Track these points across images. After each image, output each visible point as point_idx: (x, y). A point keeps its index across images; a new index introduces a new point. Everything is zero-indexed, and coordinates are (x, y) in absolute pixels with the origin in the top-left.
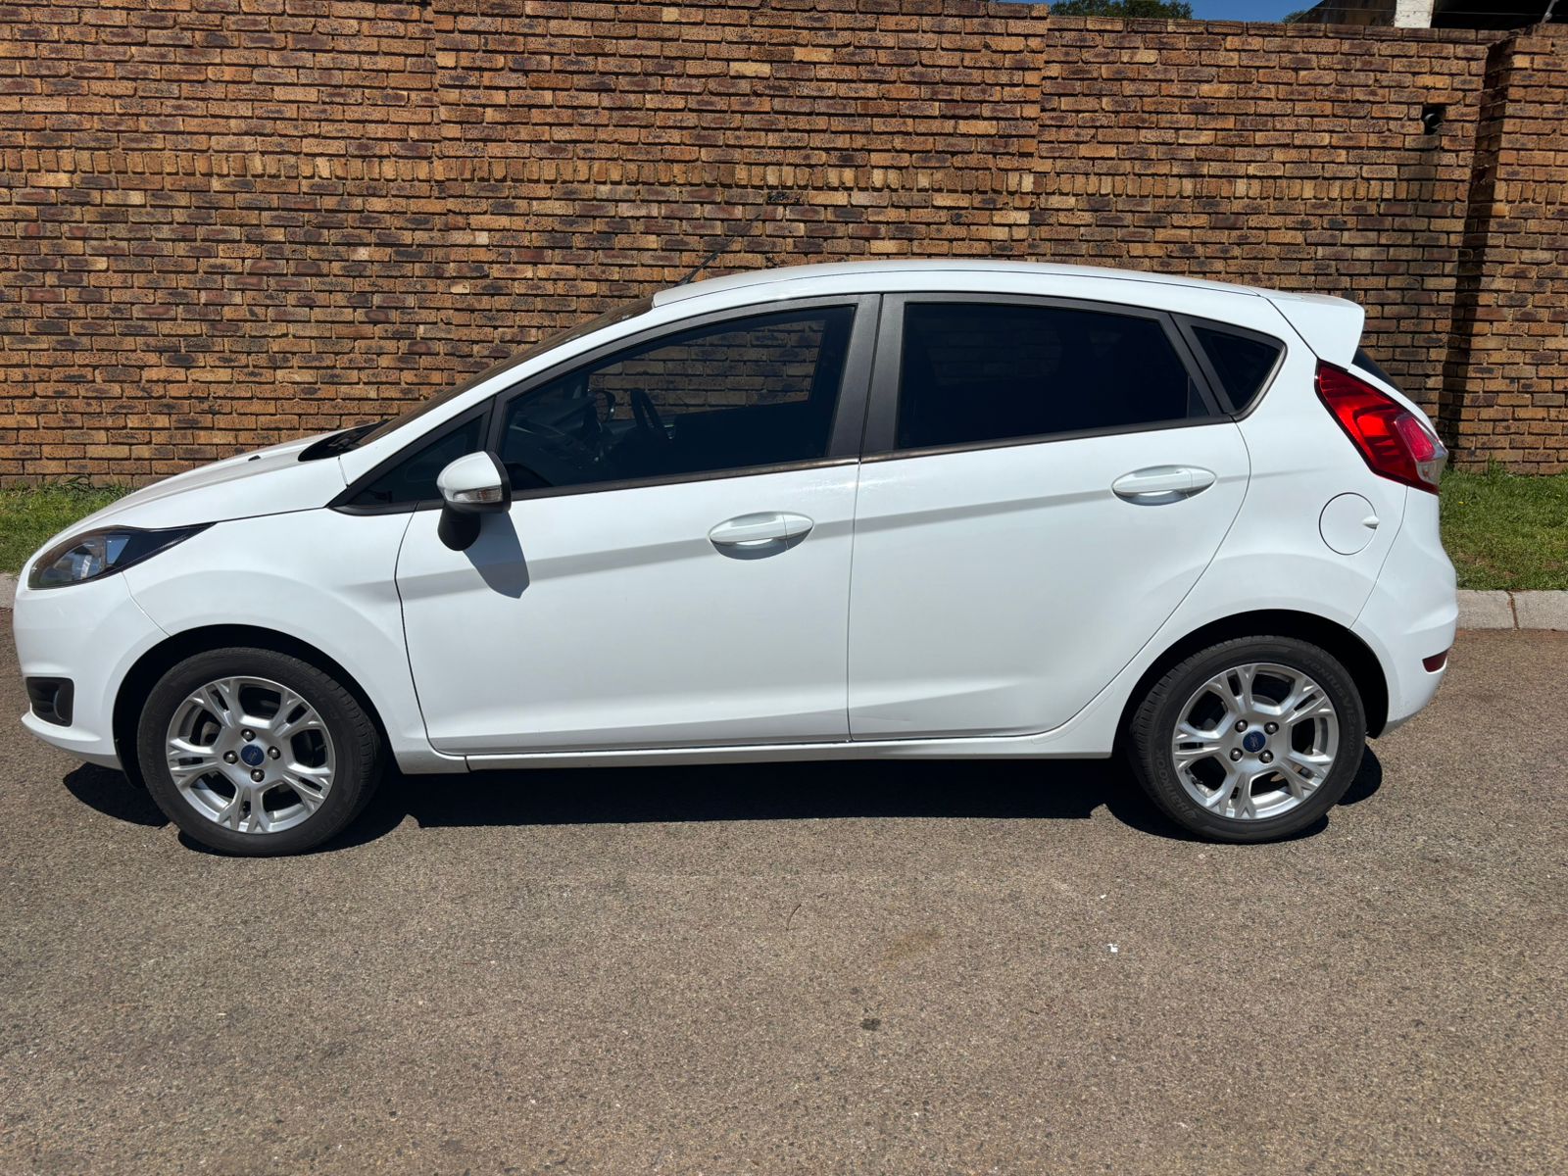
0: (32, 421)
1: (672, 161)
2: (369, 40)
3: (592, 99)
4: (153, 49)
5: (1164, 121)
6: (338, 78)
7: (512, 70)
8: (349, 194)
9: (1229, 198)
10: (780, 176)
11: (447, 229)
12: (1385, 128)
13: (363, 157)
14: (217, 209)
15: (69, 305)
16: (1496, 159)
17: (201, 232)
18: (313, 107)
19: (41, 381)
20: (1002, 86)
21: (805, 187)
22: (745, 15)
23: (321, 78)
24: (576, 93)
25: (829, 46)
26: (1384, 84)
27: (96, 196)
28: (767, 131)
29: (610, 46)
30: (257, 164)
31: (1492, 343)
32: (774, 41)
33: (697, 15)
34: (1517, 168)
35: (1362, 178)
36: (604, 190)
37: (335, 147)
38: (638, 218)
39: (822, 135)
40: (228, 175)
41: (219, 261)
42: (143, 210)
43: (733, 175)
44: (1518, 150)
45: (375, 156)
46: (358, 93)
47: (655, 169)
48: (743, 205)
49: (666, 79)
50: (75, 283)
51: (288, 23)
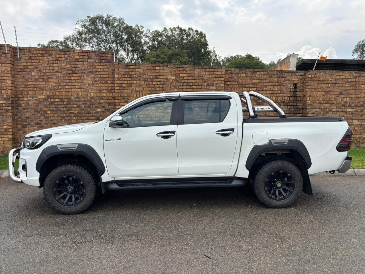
2: (102, 72)
3: (143, 82)
4: (62, 74)
5: (247, 86)
6: (96, 79)
7: (128, 78)
8: (97, 99)
11: (115, 105)
12: (287, 88)
13: (100, 92)
14: (72, 102)
15: (42, 120)
16: (307, 93)
17: (69, 106)
18: (91, 84)
20: (217, 80)
22: (171, 68)
23: (93, 79)
24: (140, 82)
25: (186, 74)
26: (286, 80)
27: (49, 100)
28: (175, 88)
29: (146, 74)
30: (80, 94)
32: (176, 73)
33: (162, 68)
34: (311, 95)
35: (284, 96)
37: (95, 91)
39: (185, 89)
40: (75, 96)
41: (71, 111)
42: (58, 102)
44: (311, 91)
45: (102, 92)
46: (100, 82)
49: (157, 79)
50: (44, 116)
51: (88, 70)
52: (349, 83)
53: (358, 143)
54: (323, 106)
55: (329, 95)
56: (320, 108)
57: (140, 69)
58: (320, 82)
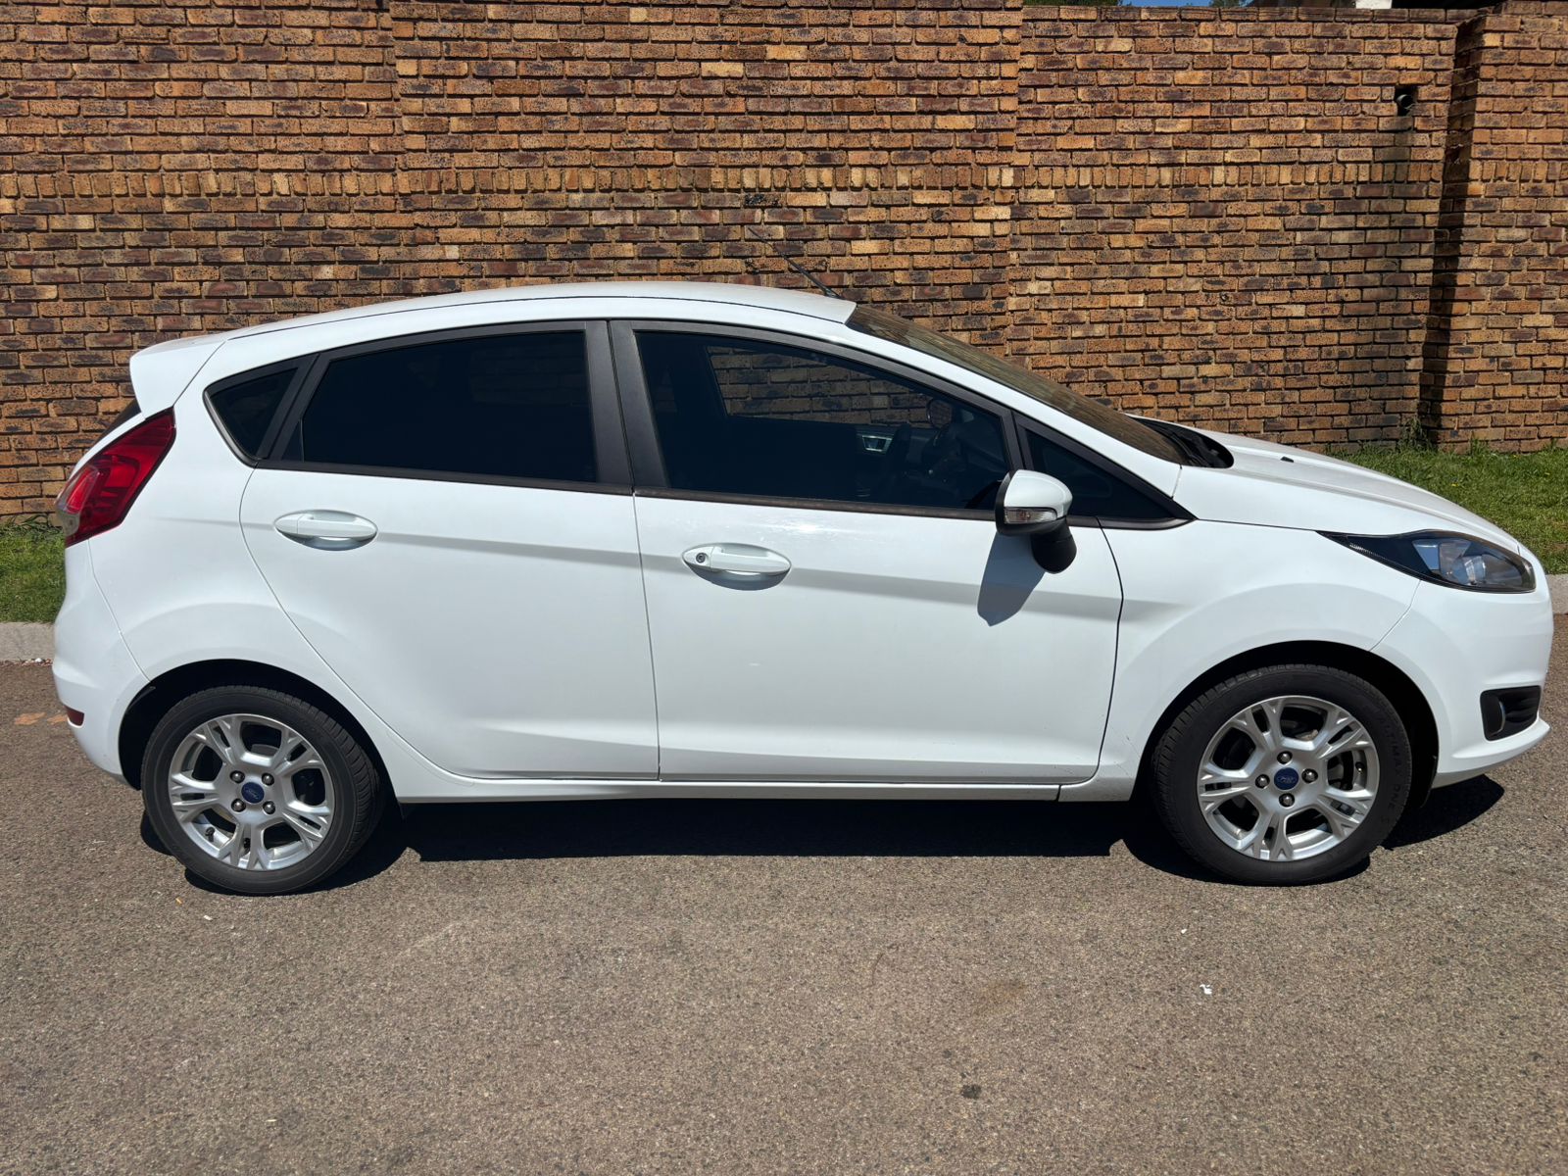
1: (647, 167)
2: (324, 50)
3: (561, 104)
4: (96, 66)
5: (1141, 110)
6: (293, 90)
7: (475, 76)
8: (309, 211)
9: (1207, 186)
10: (757, 178)
11: (415, 244)
12: (1359, 111)
13: (323, 172)
14: (170, 230)
15: (18, 337)
16: (1470, 139)
17: (155, 255)
18: (268, 121)
20: (979, 79)
21: (783, 189)
22: (716, 13)
23: (275, 90)
24: (544, 99)
25: (802, 43)
26: (1357, 66)
27: (42, 222)
28: (742, 132)
29: (577, 50)
30: (211, 182)
31: (1471, 323)
32: (746, 39)
33: (666, 15)
34: (1491, 147)
35: (1338, 161)
36: (577, 198)
37: (293, 162)
38: (612, 226)
39: (798, 135)
40: (181, 195)
41: (175, 285)
42: (93, 235)
43: (709, 178)
44: (1491, 128)
45: (335, 170)
46: (315, 105)
47: (629, 175)
48: (721, 209)
49: (637, 81)
50: (24, 314)
51: (238, 34)
54: (1551, 212)
56: (1532, 222)
58: (1542, 74)
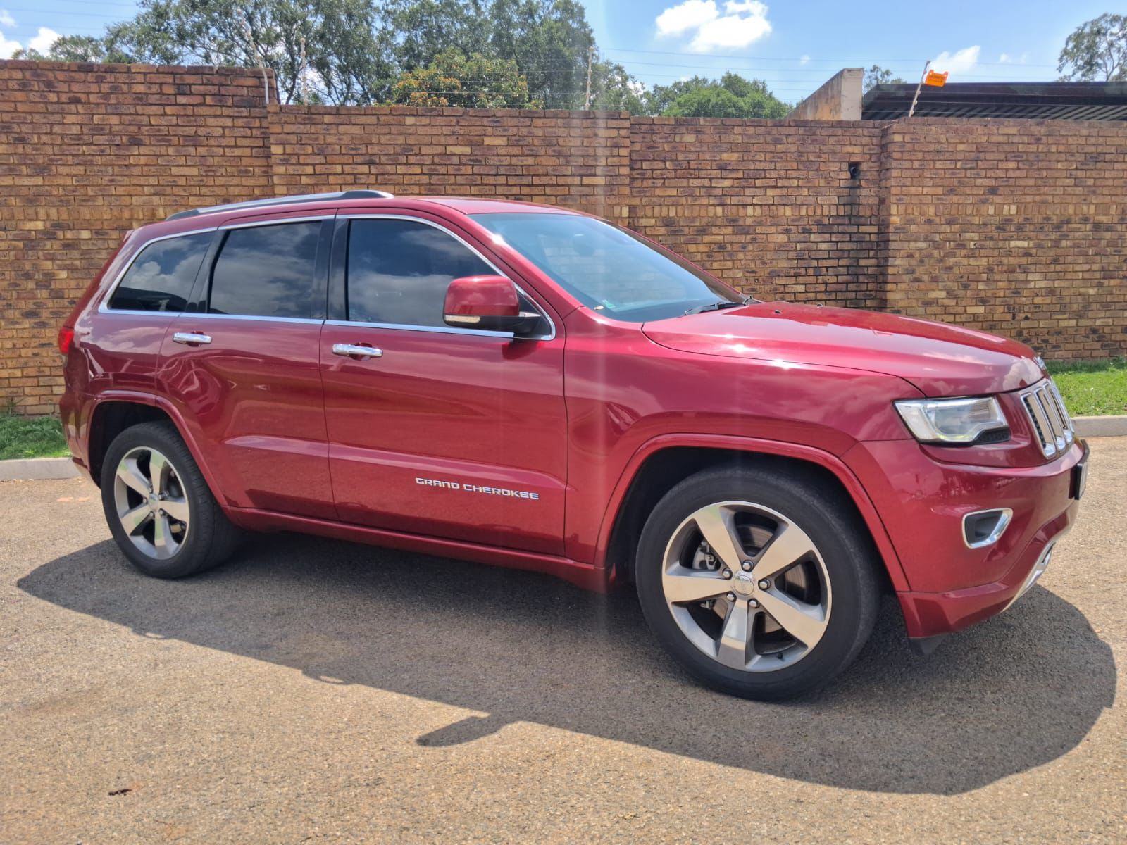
0: (18, 373)
2: (228, 140)
3: (365, 169)
4: (93, 147)
5: (703, 174)
6: (210, 161)
7: (316, 154)
9: (743, 217)
12: (828, 176)
15: (42, 300)
16: (890, 192)
18: (195, 179)
19: (24, 347)
20: (607, 157)
22: (454, 120)
23: (200, 161)
24: (355, 166)
25: (504, 136)
26: (825, 151)
27: (60, 234)
28: (470, 185)
29: (375, 139)
30: (160, 213)
31: (898, 296)
32: (472, 134)
33: (426, 121)
34: (902, 197)
35: (818, 204)
39: (503, 187)
40: (142, 220)
42: (90, 242)
44: (901, 186)
46: (223, 170)
49: (409, 157)
50: (46, 286)
51: (180, 131)
52: (1017, 157)
53: (1044, 345)
54: (940, 233)
55: (956, 199)
56: (929, 238)
57: (354, 124)
58: (928, 157)
